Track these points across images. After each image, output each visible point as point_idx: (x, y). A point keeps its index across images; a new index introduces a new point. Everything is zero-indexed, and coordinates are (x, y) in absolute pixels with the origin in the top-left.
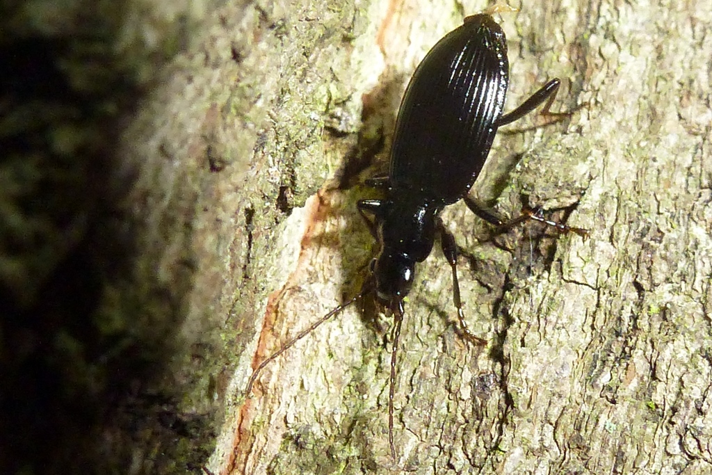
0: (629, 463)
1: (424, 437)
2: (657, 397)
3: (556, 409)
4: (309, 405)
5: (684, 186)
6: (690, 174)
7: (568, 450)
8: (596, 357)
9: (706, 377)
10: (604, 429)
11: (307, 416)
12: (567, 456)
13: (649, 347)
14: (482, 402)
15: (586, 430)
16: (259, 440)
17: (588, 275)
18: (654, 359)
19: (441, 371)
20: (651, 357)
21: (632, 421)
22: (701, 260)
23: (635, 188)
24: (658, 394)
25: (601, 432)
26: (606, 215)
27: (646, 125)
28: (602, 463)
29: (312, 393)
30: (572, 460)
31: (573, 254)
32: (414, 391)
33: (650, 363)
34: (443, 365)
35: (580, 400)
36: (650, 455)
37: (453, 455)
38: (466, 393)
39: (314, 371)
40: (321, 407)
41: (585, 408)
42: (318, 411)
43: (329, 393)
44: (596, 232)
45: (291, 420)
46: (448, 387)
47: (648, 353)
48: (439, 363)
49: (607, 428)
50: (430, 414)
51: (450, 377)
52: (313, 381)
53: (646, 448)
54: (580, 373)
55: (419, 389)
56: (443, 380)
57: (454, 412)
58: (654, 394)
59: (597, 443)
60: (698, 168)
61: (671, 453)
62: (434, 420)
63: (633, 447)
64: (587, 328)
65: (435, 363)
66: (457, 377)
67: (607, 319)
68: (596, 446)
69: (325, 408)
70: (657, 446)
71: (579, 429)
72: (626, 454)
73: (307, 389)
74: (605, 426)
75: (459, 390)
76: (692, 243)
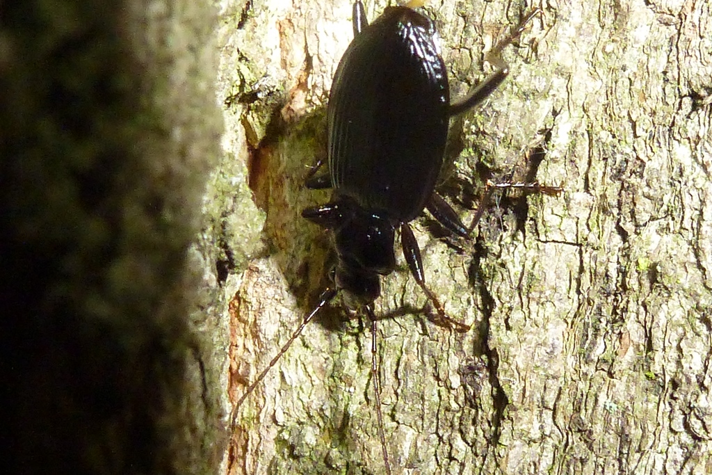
0: (635, 445)
1: (420, 429)
2: (656, 368)
3: (552, 393)
4: (295, 399)
5: (661, 95)
6: (666, 81)
7: (570, 433)
8: (586, 325)
9: (705, 339)
10: (605, 408)
11: (296, 410)
12: (570, 441)
13: (642, 309)
14: (474, 391)
15: (586, 410)
16: (252, 439)
17: (566, 231)
18: (649, 324)
19: (426, 358)
20: (645, 322)
21: (632, 398)
22: (688, 192)
23: (606, 111)
24: (656, 364)
25: (602, 412)
26: (577, 160)
27: (609, 21)
28: (607, 445)
29: (296, 387)
30: (576, 444)
31: (547, 211)
32: (402, 384)
33: (645, 327)
34: (427, 352)
35: (575, 377)
36: (654, 434)
37: (454, 446)
38: (456, 381)
39: (293, 362)
40: (309, 400)
41: (582, 385)
42: (306, 405)
43: (313, 385)
44: (570, 183)
45: (281, 418)
46: (436, 375)
47: (642, 317)
48: (422, 348)
49: (608, 408)
50: (423, 405)
51: (436, 364)
52: (294, 373)
53: (651, 428)
54: (572, 345)
55: (406, 383)
56: (430, 369)
57: (447, 399)
58: (652, 364)
59: (599, 425)
60: (676, 71)
61: (676, 430)
62: (428, 411)
63: (637, 427)
64: (573, 294)
65: (417, 349)
66: (443, 364)
67: (593, 279)
68: (598, 428)
69: (312, 401)
70: (661, 423)
71: (578, 410)
72: (631, 436)
73: (290, 384)
74: (605, 406)
75: (448, 377)
76: (676, 169)
